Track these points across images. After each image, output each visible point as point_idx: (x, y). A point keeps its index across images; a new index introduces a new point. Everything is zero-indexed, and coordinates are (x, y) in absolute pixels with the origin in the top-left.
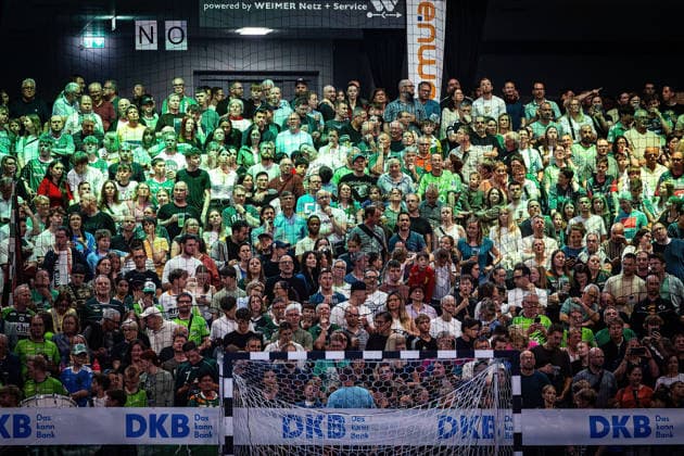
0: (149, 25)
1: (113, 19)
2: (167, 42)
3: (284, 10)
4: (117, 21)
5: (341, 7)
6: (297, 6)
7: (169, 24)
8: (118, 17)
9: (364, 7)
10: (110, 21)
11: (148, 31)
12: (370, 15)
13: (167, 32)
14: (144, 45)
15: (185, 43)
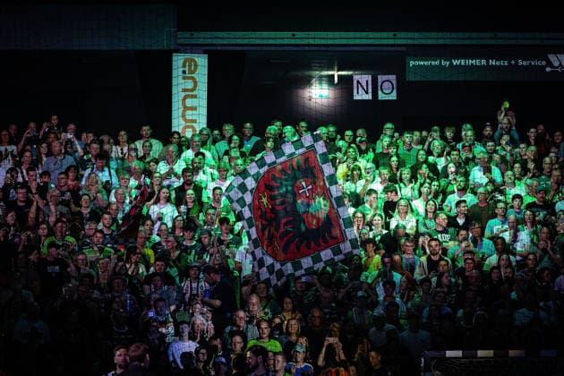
0: (364, 78)
1: (336, 74)
2: (380, 92)
3: (476, 66)
4: (339, 76)
5: (525, 63)
6: (488, 62)
7: (381, 78)
8: (340, 73)
9: (544, 63)
10: (333, 76)
11: (364, 84)
12: (548, 69)
13: (379, 84)
14: (360, 95)
15: (394, 93)
